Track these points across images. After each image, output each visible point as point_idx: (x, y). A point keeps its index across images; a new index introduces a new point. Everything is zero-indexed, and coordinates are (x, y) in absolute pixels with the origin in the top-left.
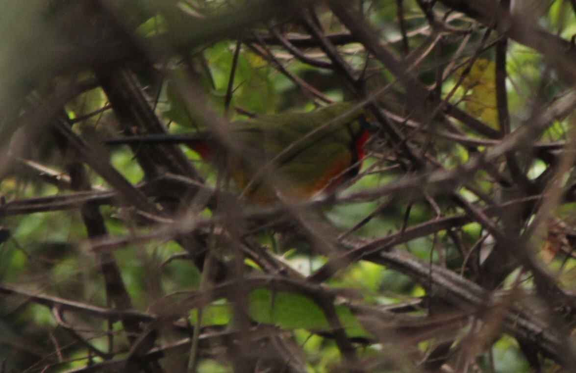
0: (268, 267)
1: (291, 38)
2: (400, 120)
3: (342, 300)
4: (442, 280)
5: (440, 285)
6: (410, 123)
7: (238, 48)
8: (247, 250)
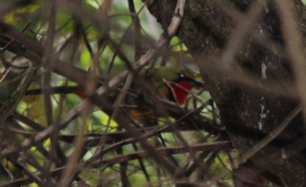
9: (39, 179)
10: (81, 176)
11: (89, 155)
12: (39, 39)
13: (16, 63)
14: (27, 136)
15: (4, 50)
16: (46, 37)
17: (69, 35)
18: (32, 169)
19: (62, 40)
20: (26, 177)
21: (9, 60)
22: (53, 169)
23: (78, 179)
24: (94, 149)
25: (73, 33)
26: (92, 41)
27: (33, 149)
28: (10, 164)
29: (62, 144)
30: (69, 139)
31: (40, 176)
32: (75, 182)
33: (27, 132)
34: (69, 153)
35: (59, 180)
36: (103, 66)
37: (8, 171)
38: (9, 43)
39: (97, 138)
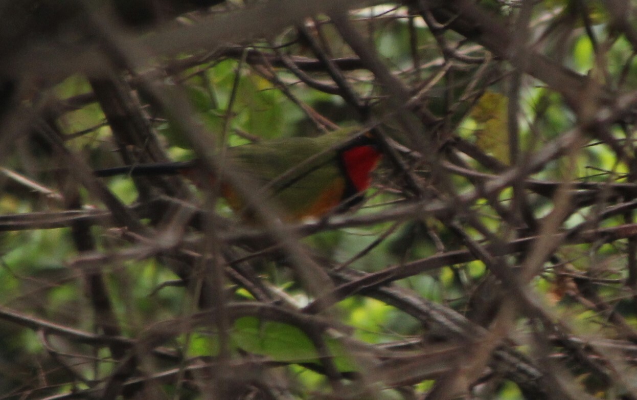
0: (262, 296)
1: (297, 61)
2: (405, 149)
3: (337, 334)
4: (442, 319)
5: (439, 323)
6: (416, 154)
7: (240, 67)
8: (240, 277)
9: (487, 255)
10: (558, 255)
11: (575, 220)
12: (507, 13)
13: (463, 52)
14: (472, 180)
15: (446, 28)
16: (517, 11)
17: (558, 10)
18: (475, 236)
19: (546, 17)
20: (464, 250)
21: (452, 45)
22: (513, 238)
23: (554, 260)
24: (585, 210)
25: (566, 6)
26: (597, 23)
27: (482, 202)
28: (440, 225)
29: (532, 196)
30: (547, 191)
31: (488, 249)
32: (549, 265)
33: (473, 173)
34: (544, 212)
35: (521, 259)
36: (613, 68)
37: (435, 236)
38: (456, 16)
39: (593, 191)
